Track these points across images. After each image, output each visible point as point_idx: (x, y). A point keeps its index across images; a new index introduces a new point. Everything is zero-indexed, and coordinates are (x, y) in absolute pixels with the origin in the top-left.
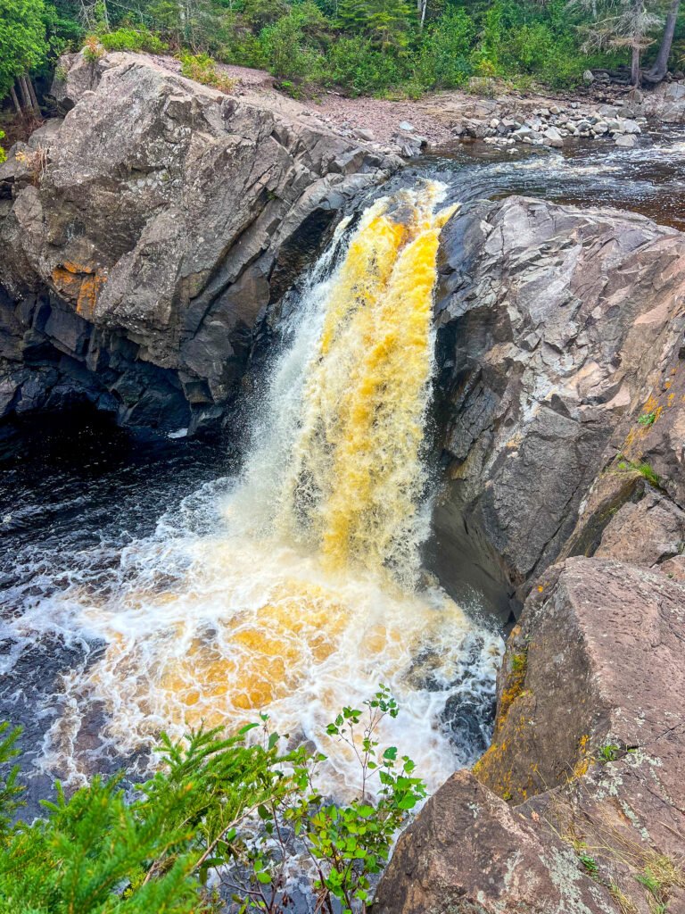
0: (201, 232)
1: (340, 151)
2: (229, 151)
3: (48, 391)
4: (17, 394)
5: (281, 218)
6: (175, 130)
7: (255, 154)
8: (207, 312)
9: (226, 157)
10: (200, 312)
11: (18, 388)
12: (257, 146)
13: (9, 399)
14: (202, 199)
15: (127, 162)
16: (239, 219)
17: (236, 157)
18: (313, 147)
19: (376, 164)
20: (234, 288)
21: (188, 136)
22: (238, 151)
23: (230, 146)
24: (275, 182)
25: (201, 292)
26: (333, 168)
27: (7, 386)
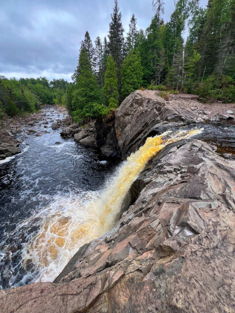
0: (132, 131)
1: (171, 114)
2: (143, 112)
3: (117, 155)
4: (112, 154)
5: (147, 131)
6: (135, 106)
7: (150, 113)
8: (128, 150)
9: (143, 113)
10: (127, 149)
11: (113, 153)
12: (151, 111)
13: (111, 154)
14: (135, 123)
15: (126, 112)
16: (140, 129)
17: (145, 113)
18: (164, 113)
19: (183, 120)
20: (134, 146)
21: (137, 107)
22: (146, 112)
23: (144, 110)
24: (149, 121)
25: (128, 144)
26: (167, 120)
27: (111, 152)
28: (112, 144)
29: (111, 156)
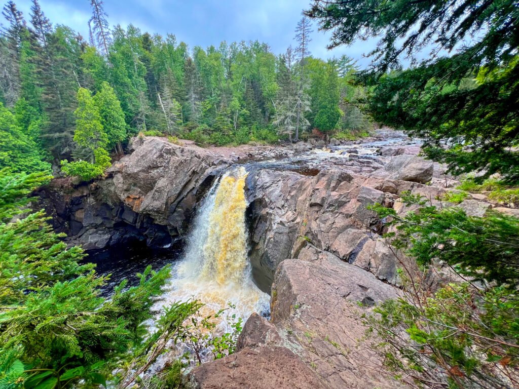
0: (174, 184)
1: (215, 160)
3: (122, 237)
4: (111, 239)
5: (199, 178)
6: (166, 156)
7: (190, 161)
8: (177, 207)
9: (182, 162)
10: (174, 207)
11: (111, 237)
12: (191, 159)
13: (108, 241)
14: (175, 174)
15: (151, 165)
16: (186, 179)
17: (185, 163)
18: (207, 159)
19: (225, 163)
20: (185, 199)
21: (170, 157)
22: (185, 161)
24: (197, 169)
25: (174, 201)
26: (213, 164)
27: (107, 236)
28: (102, 224)
29: (108, 243)
